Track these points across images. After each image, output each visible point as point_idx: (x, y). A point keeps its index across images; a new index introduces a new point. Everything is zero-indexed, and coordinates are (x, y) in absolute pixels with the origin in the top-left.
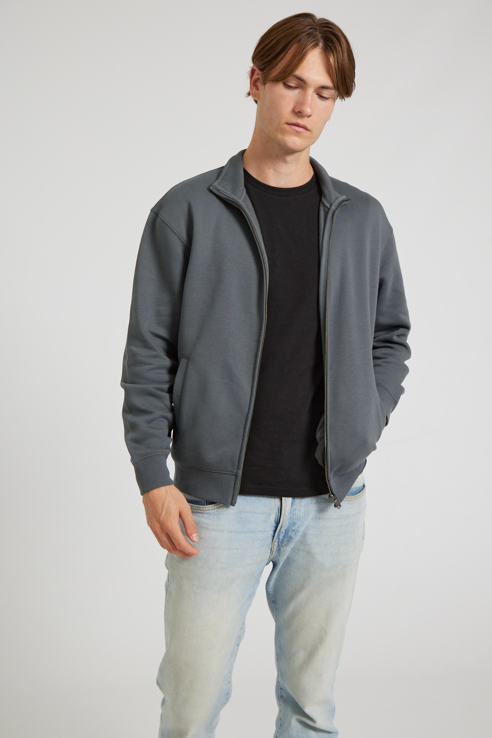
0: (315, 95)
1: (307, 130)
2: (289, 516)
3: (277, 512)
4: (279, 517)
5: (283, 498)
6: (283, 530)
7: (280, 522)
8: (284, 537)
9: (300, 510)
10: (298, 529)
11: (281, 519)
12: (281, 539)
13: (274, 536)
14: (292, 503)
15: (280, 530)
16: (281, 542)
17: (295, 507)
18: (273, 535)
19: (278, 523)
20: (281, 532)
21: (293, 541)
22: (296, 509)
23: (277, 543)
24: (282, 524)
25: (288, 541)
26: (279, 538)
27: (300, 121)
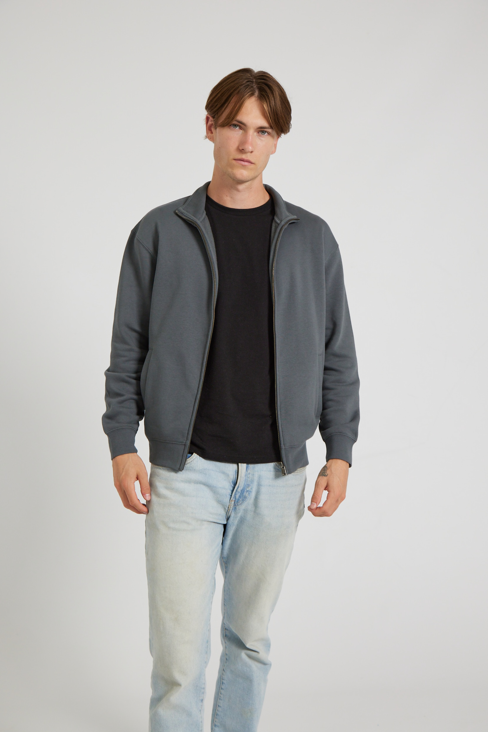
0: (256, 134)
1: (252, 163)
2: (245, 478)
3: (235, 475)
4: (236, 479)
5: (240, 464)
6: (239, 490)
7: (237, 484)
8: (240, 497)
9: (253, 475)
10: (251, 490)
11: (238, 480)
12: (237, 499)
14: (247, 468)
15: (237, 490)
16: (237, 502)
17: (249, 471)
18: (231, 494)
19: (235, 484)
20: (238, 492)
21: (247, 500)
22: (249, 473)
23: (234, 501)
24: (239, 485)
25: (243, 500)
26: (235, 497)
27: (244, 156)
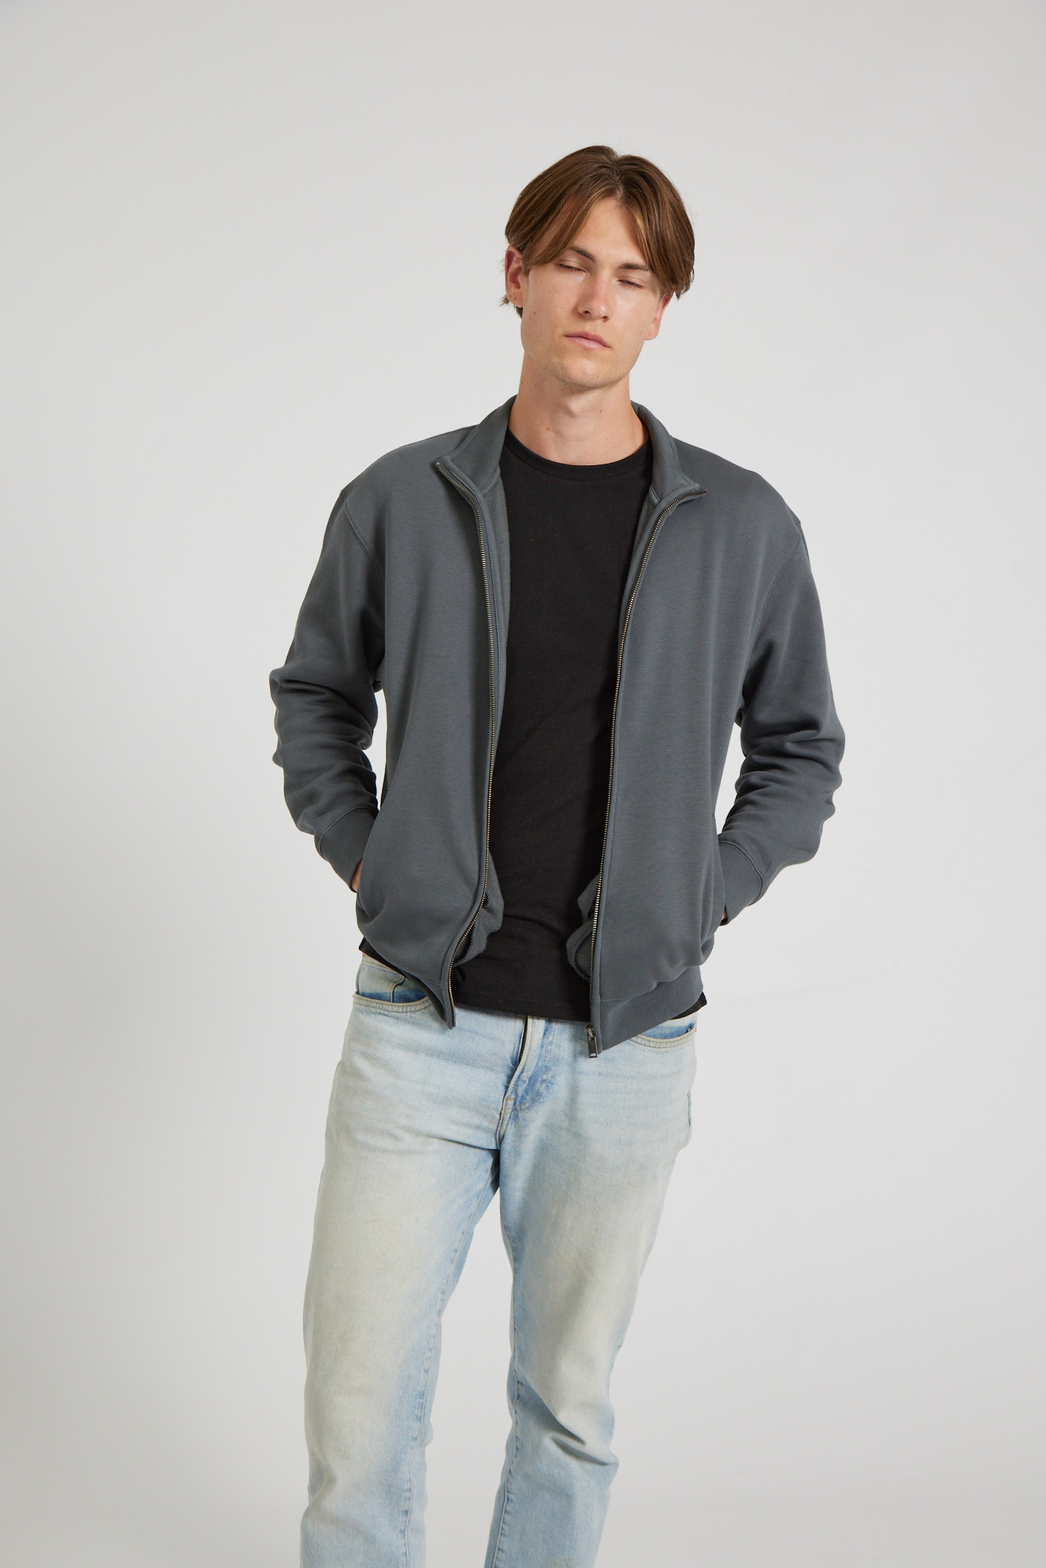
0: (615, 281)
1: (605, 345)
2: (538, 1052)
3: (517, 1042)
4: (520, 1052)
5: (530, 1021)
6: (526, 1076)
7: (521, 1063)
8: (526, 1091)
9: (560, 1046)
11: (524, 1055)
12: (520, 1095)
13: (507, 1088)
14: (545, 1030)
15: (519, 1077)
16: (521, 1102)
17: (550, 1038)
18: (505, 1084)
19: (516, 1062)
20: (522, 1081)
21: (541, 1100)
22: (551, 1043)
23: (513, 1101)
24: (524, 1066)
25: (533, 1101)
26: (516, 1090)
27: (588, 327)
